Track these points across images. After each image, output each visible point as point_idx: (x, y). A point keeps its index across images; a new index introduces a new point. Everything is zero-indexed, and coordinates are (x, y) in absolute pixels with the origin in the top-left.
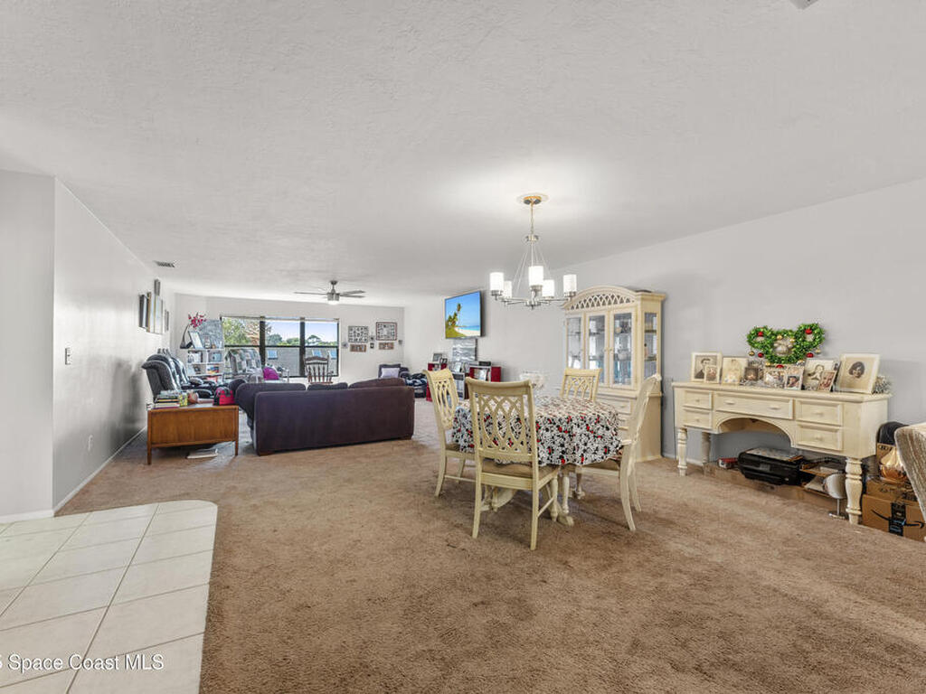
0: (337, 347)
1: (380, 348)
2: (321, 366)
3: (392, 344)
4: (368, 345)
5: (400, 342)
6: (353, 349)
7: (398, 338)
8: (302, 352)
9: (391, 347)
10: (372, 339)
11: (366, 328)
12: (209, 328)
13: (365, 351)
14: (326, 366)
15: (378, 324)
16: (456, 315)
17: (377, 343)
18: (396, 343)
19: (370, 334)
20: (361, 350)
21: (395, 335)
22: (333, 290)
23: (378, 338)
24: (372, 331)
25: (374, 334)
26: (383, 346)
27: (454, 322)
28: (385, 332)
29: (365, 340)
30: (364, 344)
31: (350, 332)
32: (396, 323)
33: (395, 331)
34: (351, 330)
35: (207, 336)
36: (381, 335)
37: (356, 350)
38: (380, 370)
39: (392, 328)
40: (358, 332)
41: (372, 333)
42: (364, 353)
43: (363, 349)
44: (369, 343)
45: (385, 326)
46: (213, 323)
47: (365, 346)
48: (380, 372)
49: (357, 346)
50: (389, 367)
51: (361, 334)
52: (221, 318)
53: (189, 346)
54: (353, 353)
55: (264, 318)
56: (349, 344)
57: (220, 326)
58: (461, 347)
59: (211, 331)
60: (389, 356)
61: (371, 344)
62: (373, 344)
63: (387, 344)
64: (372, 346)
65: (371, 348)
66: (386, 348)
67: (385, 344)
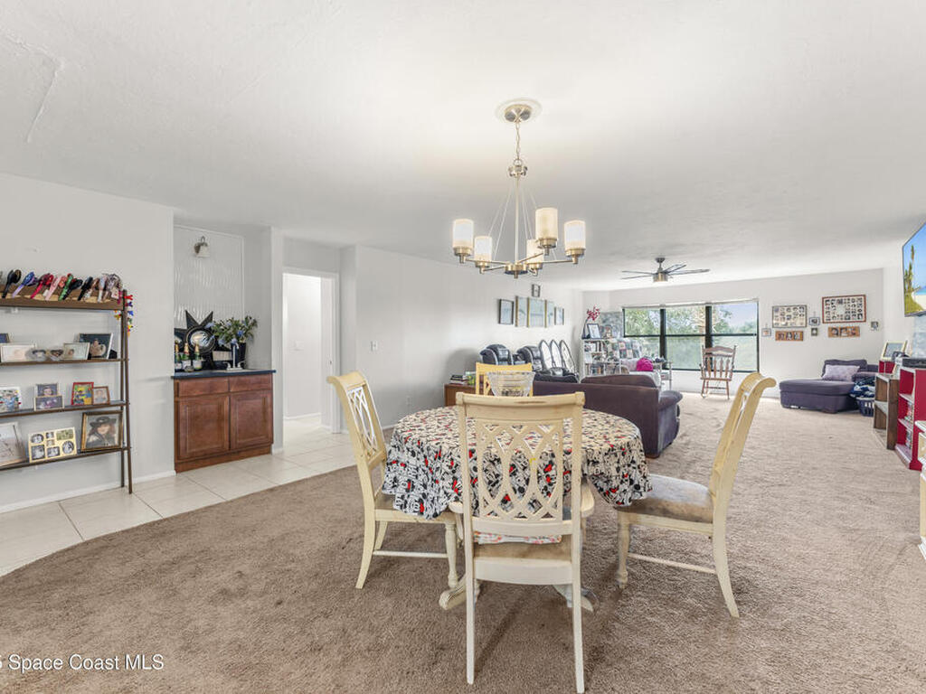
0: (757, 335)
1: (831, 335)
2: (725, 360)
3: (856, 329)
4: (807, 331)
5: (875, 325)
6: (780, 336)
7: (871, 317)
8: (709, 344)
9: (855, 333)
10: (814, 322)
11: (804, 308)
12: (611, 320)
13: (802, 339)
14: (731, 359)
15: (825, 300)
16: (911, 267)
17: (824, 328)
18: (865, 328)
19: (810, 315)
20: (794, 338)
21: (861, 315)
22: (660, 268)
23: (825, 321)
24: (815, 310)
25: (819, 314)
26: (836, 332)
27: (910, 283)
28: (840, 310)
29: (802, 324)
30: (801, 329)
31: (775, 314)
32: (864, 296)
33: (863, 309)
34: (777, 311)
35: (609, 327)
36: (832, 316)
37: (787, 339)
38: (825, 367)
39: (856, 303)
40: (789, 314)
41: (815, 312)
42: (800, 342)
43: (798, 336)
44: (809, 328)
45: (840, 302)
46: (616, 315)
47: (802, 332)
48: (824, 371)
49: (787, 333)
50: (839, 364)
51: (793, 316)
52: (624, 310)
53: (589, 337)
54: (781, 342)
55: (665, 306)
56: (774, 331)
57: (622, 317)
58: (920, 331)
59: (613, 322)
60: (846, 348)
61: (813, 329)
62: (816, 329)
63: (846, 329)
64: (815, 332)
65: (813, 335)
66: (843, 334)
67: (841, 329)
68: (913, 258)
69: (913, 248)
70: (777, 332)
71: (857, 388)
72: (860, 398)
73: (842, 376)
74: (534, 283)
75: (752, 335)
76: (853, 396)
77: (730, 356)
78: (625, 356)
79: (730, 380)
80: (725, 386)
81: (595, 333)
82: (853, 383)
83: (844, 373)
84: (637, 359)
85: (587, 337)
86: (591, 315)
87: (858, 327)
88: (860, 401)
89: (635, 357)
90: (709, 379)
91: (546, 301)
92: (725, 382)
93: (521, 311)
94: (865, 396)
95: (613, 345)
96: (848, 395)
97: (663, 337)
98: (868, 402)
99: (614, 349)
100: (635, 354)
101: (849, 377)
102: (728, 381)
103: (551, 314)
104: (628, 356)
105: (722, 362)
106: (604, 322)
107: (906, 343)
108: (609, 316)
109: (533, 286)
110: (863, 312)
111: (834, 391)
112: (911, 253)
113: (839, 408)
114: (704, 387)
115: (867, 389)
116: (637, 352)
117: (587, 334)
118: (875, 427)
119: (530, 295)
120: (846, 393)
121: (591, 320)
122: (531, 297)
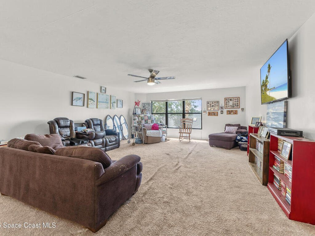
0: (201, 113)
1: (228, 114)
3: (236, 111)
4: (219, 112)
5: (243, 109)
6: (210, 114)
7: (241, 107)
8: (184, 117)
9: (236, 113)
10: (222, 108)
11: (218, 102)
13: (217, 115)
14: (191, 123)
15: (226, 99)
16: (267, 78)
17: (225, 111)
18: (239, 110)
19: (220, 105)
20: (214, 115)
21: (238, 105)
23: (226, 108)
24: (222, 103)
25: (223, 105)
26: (229, 112)
27: (266, 86)
28: (231, 103)
29: (217, 109)
30: (217, 111)
31: (208, 105)
32: (239, 97)
33: (239, 103)
34: (209, 103)
35: (145, 109)
36: (228, 105)
37: (212, 115)
38: (225, 127)
39: (236, 100)
40: (213, 105)
41: (222, 104)
42: (217, 116)
43: (216, 114)
44: (220, 110)
45: (231, 100)
46: (148, 104)
47: (217, 112)
48: (225, 129)
49: (212, 113)
50: (231, 126)
51: (214, 106)
52: (152, 102)
53: (136, 114)
54: (209, 116)
55: (167, 101)
56: (207, 111)
57: (151, 105)
58: (272, 111)
59: (147, 107)
60: (233, 119)
61: (221, 111)
62: (222, 111)
63: (233, 111)
64: (222, 112)
65: (221, 113)
66: (232, 113)
67: (231, 111)
68: (269, 71)
69: (269, 65)
70: (208, 112)
71: (239, 138)
72: (240, 143)
73: (232, 132)
74: (102, 86)
75: (199, 113)
76: (237, 141)
77: (191, 122)
78: (147, 123)
79: (190, 133)
80: (189, 136)
81: (139, 112)
82: (236, 135)
83: (232, 130)
84: (152, 124)
85: (135, 114)
86: (137, 104)
87: (237, 110)
88: (240, 144)
89: (152, 123)
90: (182, 133)
91: (111, 96)
92: (188, 134)
93: (91, 99)
94: (242, 141)
95: (141, 117)
96: (235, 141)
97: (167, 114)
98: (243, 144)
99: (142, 119)
100: (152, 121)
101: (235, 132)
102: (189, 133)
103: (114, 102)
104: (149, 123)
105: (188, 125)
106: (143, 107)
107: (262, 117)
108: (145, 104)
109: (101, 87)
110: (239, 104)
111: (230, 139)
112: (267, 69)
113: (231, 147)
114: (180, 136)
115: (242, 138)
116: (153, 121)
117: (135, 112)
118: (250, 162)
119: (99, 91)
120: (234, 140)
121: (137, 106)
122: (99, 92)
